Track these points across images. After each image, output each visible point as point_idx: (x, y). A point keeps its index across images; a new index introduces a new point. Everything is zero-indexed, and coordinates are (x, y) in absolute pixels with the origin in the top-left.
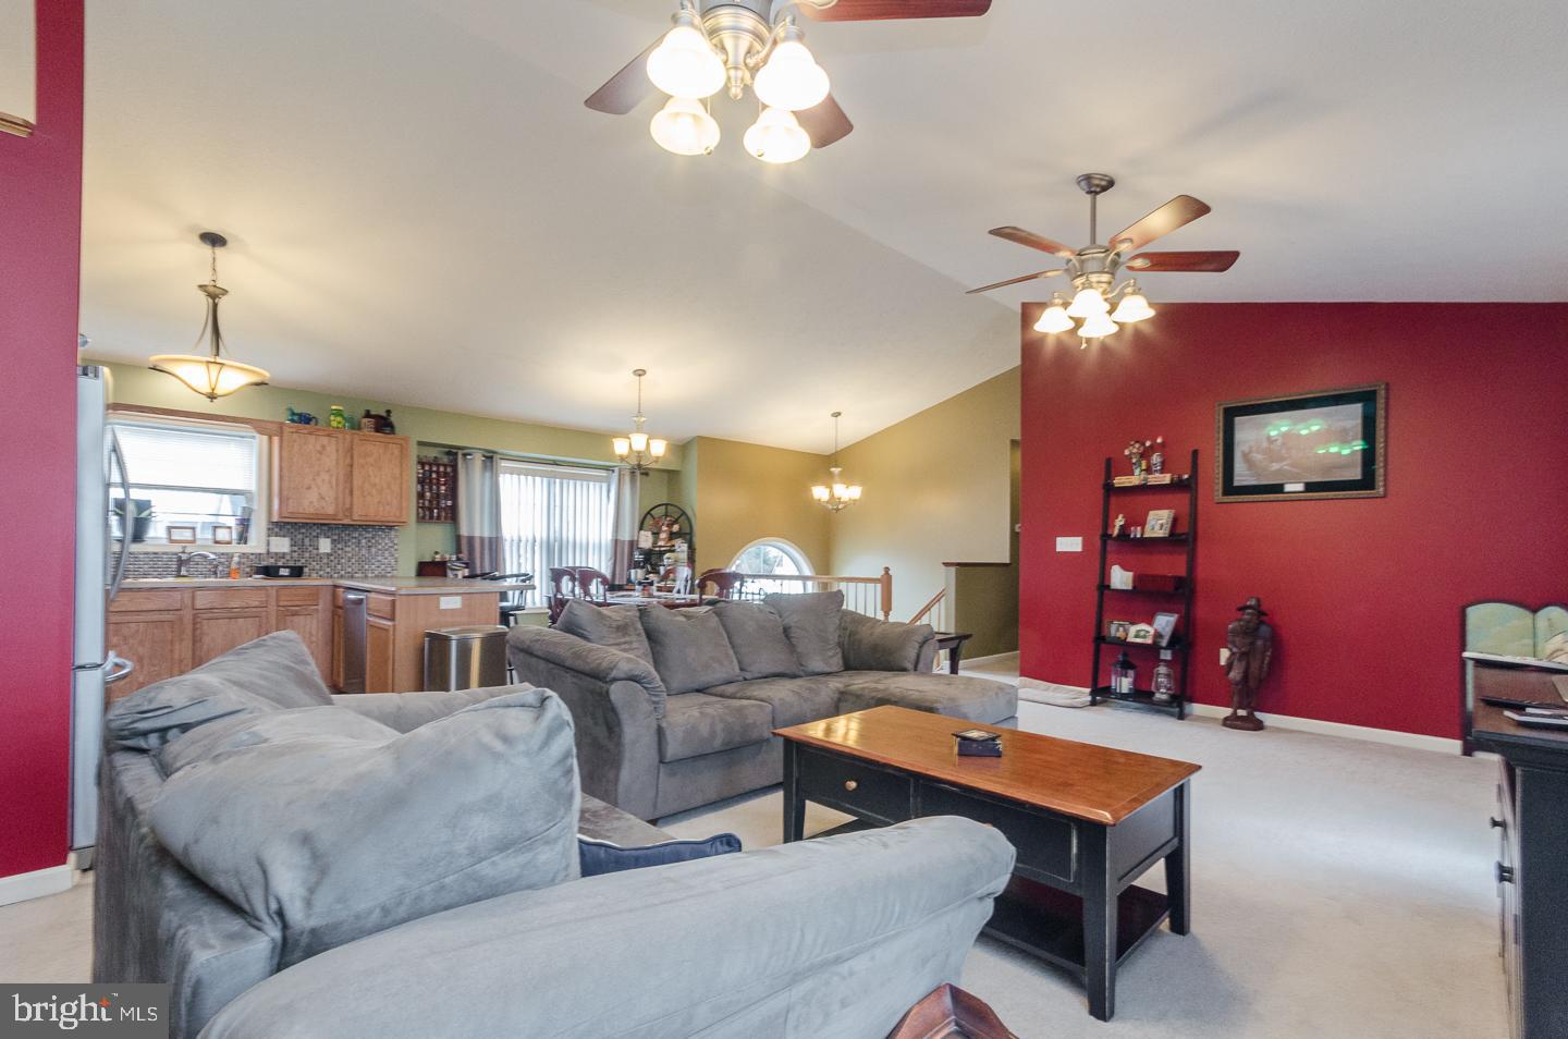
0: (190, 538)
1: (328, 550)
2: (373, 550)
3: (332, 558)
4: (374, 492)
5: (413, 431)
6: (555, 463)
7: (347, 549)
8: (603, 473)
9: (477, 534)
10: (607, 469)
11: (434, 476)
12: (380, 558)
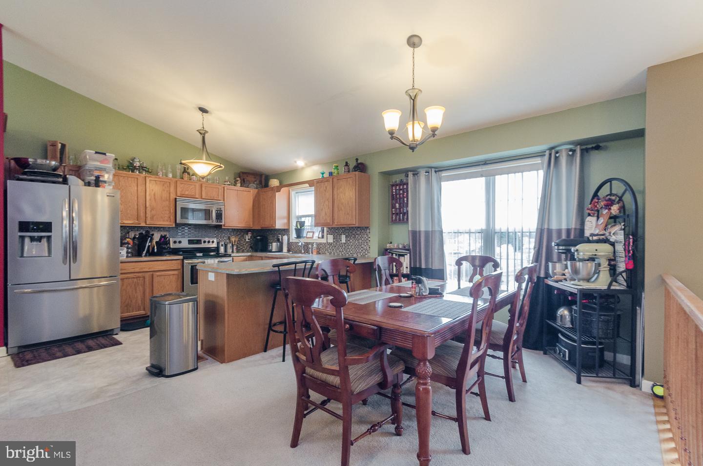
0: (311, 236)
1: (345, 242)
2: (360, 241)
3: (346, 245)
4: (343, 208)
5: (376, 168)
6: (485, 163)
7: (351, 241)
8: (538, 161)
9: (423, 229)
10: (541, 154)
11: (401, 192)
12: (363, 246)
